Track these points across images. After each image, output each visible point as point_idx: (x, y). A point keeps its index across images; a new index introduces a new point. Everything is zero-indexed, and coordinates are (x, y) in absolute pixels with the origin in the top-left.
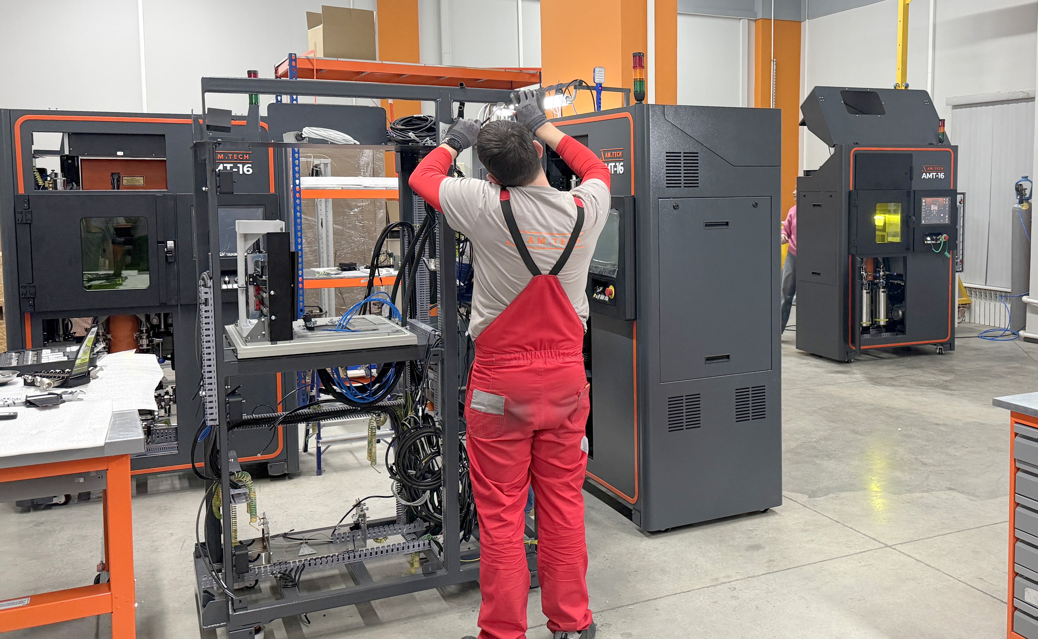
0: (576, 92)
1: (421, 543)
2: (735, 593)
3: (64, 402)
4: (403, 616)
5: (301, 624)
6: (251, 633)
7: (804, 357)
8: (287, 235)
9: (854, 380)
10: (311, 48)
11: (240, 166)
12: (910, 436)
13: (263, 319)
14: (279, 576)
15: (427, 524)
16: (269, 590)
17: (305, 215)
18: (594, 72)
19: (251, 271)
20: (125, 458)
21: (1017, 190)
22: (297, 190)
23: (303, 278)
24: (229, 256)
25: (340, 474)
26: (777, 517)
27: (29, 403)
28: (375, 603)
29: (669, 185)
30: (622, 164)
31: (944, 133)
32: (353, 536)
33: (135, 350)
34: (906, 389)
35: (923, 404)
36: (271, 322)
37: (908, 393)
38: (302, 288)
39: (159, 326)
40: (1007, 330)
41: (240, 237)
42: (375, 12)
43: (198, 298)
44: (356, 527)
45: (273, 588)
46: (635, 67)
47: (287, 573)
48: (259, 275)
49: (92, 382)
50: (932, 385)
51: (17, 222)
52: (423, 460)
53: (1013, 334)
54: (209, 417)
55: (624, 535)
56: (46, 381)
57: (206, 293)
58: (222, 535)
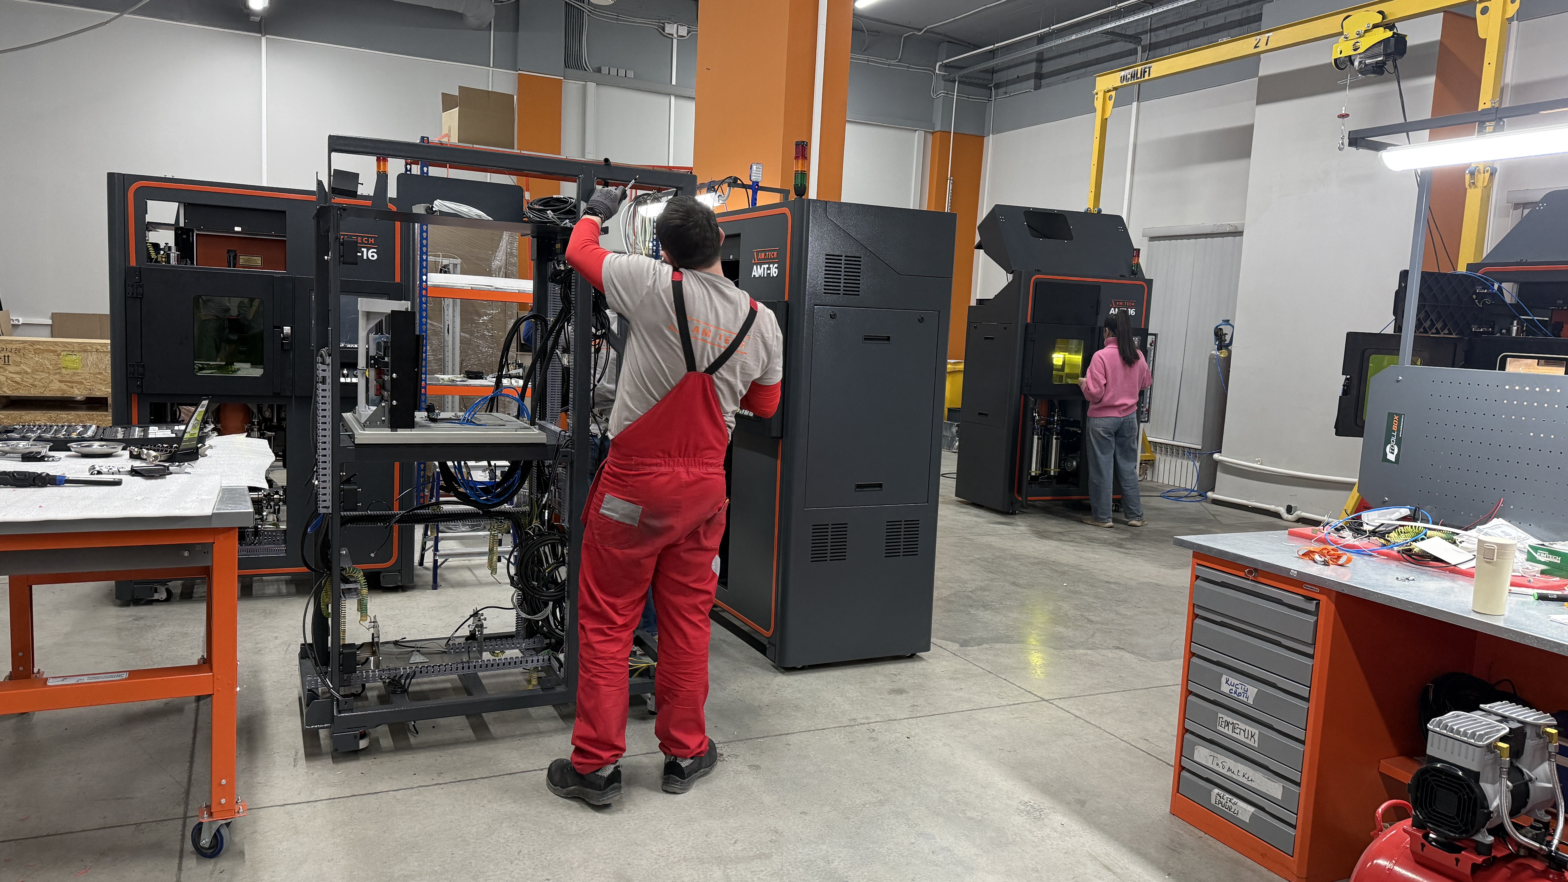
0: (730, 190)
1: (541, 658)
2: (874, 735)
3: (171, 473)
4: (518, 733)
5: (409, 734)
6: (355, 736)
7: (963, 505)
8: (413, 314)
9: (1018, 532)
10: (445, 131)
11: (365, 250)
12: (1076, 592)
13: (383, 404)
14: (387, 681)
15: (548, 641)
16: (376, 698)
17: (431, 320)
18: (751, 169)
19: (372, 353)
20: (232, 532)
21: (1216, 334)
22: (424, 287)
23: (426, 383)
24: (349, 348)
25: (457, 590)
26: (924, 663)
27: (134, 472)
28: (487, 717)
29: (827, 291)
30: (776, 265)
31: (1138, 265)
32: (469, 647)
33: (246, 434)
34: (1076, 544)
35: (1093, 560)
36: (392, 409)
37: (1079, 549)
38: (425, 394)
39: (272, 420)
40: (1193, 491)
41: (363, 315)
42: (515, 97)
43: (315, 376)
44: (472, 637)
45: (380, 697)
46: (797, 158)
47: (397, 678)
48: (380, 357)
49: (201, 459)
50: (1105, 542)
51: (127, 295)
52: (546, 569)
53: (1200, 495)
54: (321, 504)
55: (756, 669)
56: (153, 453)
57: (324, 370)
58: (330, 638)
